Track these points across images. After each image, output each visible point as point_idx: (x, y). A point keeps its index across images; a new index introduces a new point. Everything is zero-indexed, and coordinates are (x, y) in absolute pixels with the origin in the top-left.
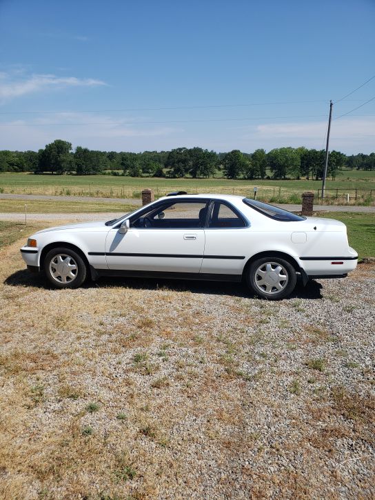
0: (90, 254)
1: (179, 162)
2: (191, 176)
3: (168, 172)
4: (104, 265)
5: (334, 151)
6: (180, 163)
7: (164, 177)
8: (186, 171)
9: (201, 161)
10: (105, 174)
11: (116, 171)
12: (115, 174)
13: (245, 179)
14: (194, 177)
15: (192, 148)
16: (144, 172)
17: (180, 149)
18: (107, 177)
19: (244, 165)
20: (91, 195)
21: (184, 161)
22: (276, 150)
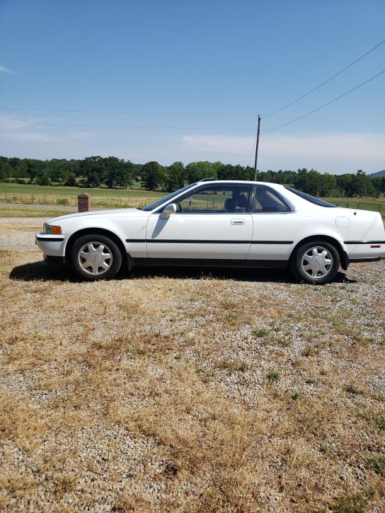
0: (128, 241)
1: (92, 171)
2: (107, 187)
3: (82, 181)
4: (143, 253)
5: (248, 167)
6: (95, 172)
7: (77, 186)
8: (102, 180)
9: (117, 171)
10: (7, 182)
11: (21, 179)
12: (20, 182)
13: (163, 191)
14: (110, 187)
15: (108, 157)
16: (53, 181)
17: (94, 158)
18: (11, 185)
19: (161, 177)
20: (9, 201)
21: (99, 171)
22: (194, 163)
